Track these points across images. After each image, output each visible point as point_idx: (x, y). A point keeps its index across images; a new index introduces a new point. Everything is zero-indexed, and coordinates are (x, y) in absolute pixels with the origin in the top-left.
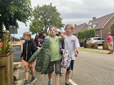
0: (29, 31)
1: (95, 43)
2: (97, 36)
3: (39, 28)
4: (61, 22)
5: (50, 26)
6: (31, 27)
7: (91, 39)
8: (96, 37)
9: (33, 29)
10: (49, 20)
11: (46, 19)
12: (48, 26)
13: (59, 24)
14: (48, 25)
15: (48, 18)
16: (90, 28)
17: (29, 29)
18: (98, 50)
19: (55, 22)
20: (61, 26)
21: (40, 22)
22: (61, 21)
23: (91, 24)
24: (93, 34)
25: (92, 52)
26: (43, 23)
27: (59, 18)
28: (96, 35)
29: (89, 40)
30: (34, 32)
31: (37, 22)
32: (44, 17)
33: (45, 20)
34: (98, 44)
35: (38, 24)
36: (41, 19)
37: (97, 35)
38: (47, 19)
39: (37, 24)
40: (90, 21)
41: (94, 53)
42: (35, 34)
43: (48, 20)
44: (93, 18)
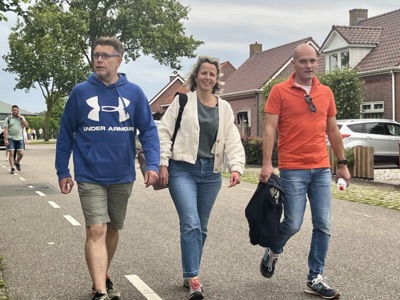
0: (6, 66)
1: (357, 147)
2: (372, 110)
3: (60, 53)
4: (178, 28)
6: (16, 46)
8: (366, 116)
9: (27, 58)
10: (113, 14)
11: (101, 5)
13: (168, 38)
16: (332, 67)
17: (6, 58)
18: (376, 190)
19: (147, 24)
20: (177, 50)
21: (66, 22)
22: (181, 21)
23: (339, 43)
24: (349, 99)
25: (342, 198)
26: (85, 27)
28: (365, 107)
30: (33, 72)
31: (52, 24)
33: (92, 15)
34: (376, 157)
35: (54, 32)
37: (372, 104)
38: (108, 6)
39: (50, 30)
40: (334, 28)
41: (355, 205)
42: (36, 84)
43: (108, 15)
44: (351, 12)
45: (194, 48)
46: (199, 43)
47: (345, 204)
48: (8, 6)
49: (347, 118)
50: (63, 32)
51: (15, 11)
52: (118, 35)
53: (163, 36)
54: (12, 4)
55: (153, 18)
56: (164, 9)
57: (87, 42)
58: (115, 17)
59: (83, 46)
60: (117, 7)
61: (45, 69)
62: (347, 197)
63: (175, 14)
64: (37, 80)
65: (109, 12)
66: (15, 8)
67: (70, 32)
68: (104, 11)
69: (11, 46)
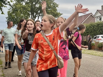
0: (7, 20)
3: (22, 17)
4: (55, 10)
5: (39, 14)
6: (10, 14)
7: (99, 37)
9: (13, 18)
10: (37, 6)
11: (34, 3)
12: (36, 15)
13: (53, 13)
14: (37, 13)
15: (37, 2)
16: (97, 21)
17: (7, 18)
19: (47, 9)
21: (24, 8)
22: (57, 8)
23: (99, 14)
24: (101, 29)
26: (29, 9)
27: (54, 3)
29: (95, 38)
30: (15, 22)
31: (20, 8)
32: (31, 1)
33: (32, 6)
35: (21, 10)
36: (26, 3)
39: (19, 10)
40: (97, 10)
42: (16, 25)
43: (36, 6)
44: (102, 6)
45: (60, 16)
46: (61, 14)
47: (100, 57)
48: (7, 3)
49: (101, 34)
50: (23, 11)
51: (9, 5)
52: (39, 12)
53: (52, 12)
54: (8, 3)
55: (49, 7)
56: (52, 5)
57: (30, 14)
58: (38, 7)
59: (29, 15)
60: (38, 4)
61: (18, 21)
62: (100, 55)
63: (55, 6)
64: (16, 24)
65: (36, 5)
66: (9, 4)
67: (25, 11)
68: (35, 5)
69: (8, 14)
